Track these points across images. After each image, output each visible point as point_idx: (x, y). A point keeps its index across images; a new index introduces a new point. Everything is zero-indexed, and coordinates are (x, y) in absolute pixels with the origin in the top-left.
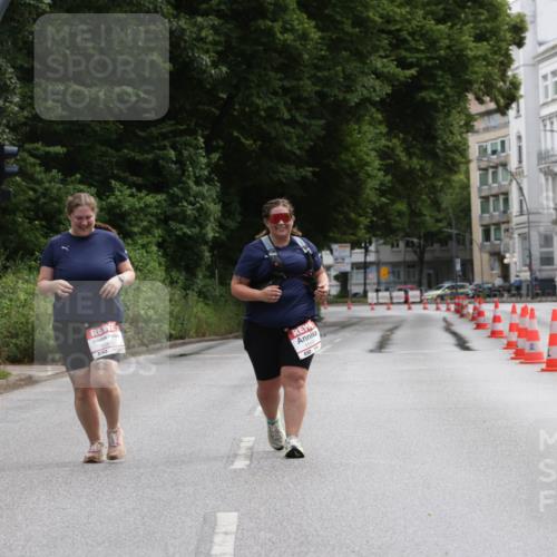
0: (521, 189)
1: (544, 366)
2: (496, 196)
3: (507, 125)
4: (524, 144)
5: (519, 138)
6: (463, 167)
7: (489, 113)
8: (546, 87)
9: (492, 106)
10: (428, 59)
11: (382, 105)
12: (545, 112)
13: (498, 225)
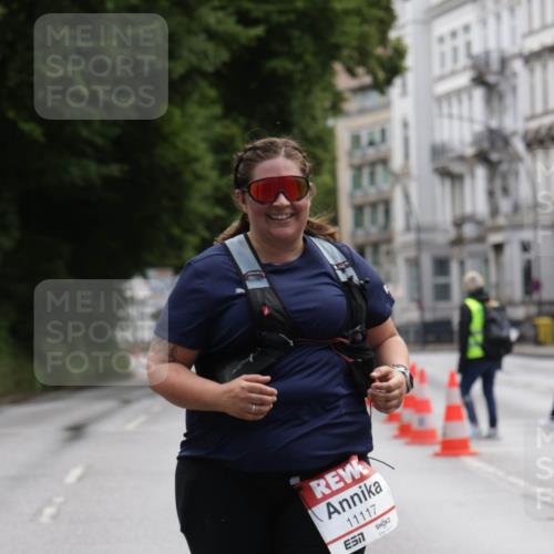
0: (407, 197)
1: (437, 448)
2: (374, 205)
3: (387, 106)
4: (412, 133)
5: (405, 125)
6: (327, 166)
7: (362, 89)
8: (443, 55)
9: (367, 80)
10: (281, 12)
11: (219, 77)
12: (442, 88)
13: (376, 246)
